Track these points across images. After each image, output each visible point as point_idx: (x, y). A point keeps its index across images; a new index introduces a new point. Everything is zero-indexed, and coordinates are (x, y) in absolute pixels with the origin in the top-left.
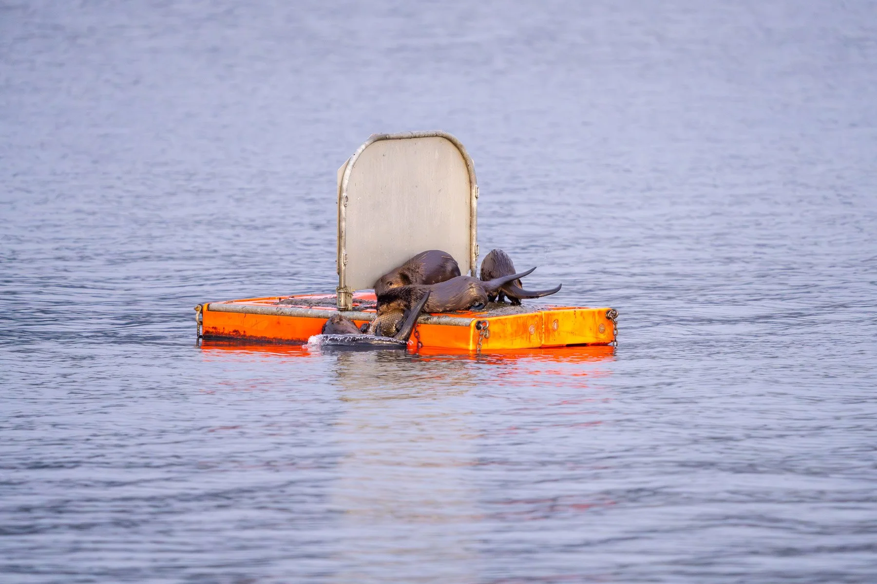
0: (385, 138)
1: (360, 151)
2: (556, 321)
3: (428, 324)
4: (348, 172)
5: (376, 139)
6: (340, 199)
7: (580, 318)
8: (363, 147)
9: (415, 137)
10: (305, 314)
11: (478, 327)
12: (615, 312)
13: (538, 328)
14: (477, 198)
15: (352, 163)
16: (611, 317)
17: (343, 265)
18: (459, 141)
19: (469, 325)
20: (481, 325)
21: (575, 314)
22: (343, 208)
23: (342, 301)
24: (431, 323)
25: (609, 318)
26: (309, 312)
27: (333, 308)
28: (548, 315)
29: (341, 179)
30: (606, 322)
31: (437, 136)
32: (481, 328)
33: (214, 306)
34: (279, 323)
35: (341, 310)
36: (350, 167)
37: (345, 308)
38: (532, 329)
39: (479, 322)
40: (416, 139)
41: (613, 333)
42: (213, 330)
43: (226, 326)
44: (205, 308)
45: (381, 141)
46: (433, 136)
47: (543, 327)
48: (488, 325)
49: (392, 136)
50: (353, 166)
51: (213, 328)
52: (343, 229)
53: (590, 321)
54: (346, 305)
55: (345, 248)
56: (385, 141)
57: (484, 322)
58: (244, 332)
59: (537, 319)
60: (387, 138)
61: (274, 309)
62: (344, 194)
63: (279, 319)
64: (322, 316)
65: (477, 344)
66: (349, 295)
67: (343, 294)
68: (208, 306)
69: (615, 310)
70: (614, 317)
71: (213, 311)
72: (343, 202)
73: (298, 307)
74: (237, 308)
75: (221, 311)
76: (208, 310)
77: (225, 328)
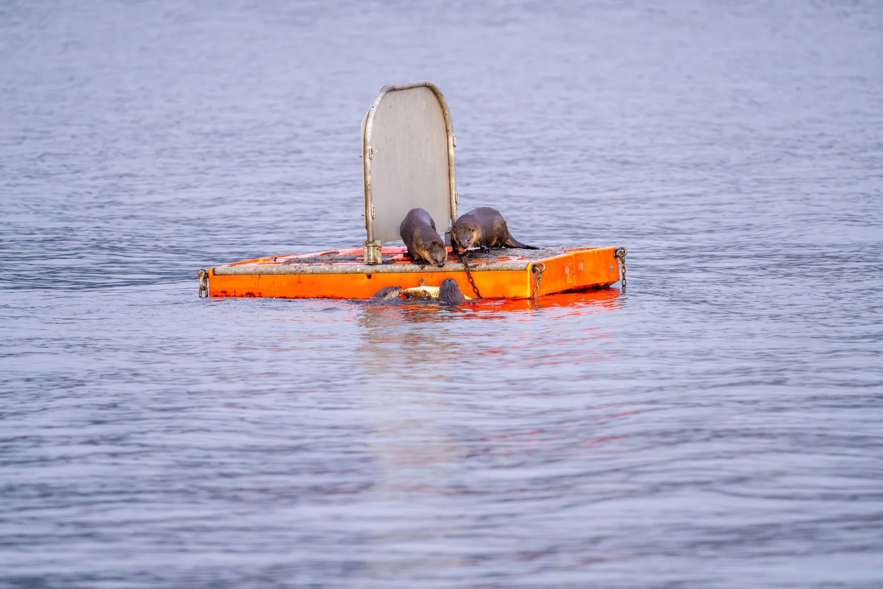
0: (393, 90)
1: (377, 103)
2: (582, 262)
3: (476, 271)
4: (370, 124)
5: (388, 90)
6: (365, 152)
7: (597, 257)
8: (379, 99)
9: (411, 87)
10: (330, 271)
11: (534, 270)
12: (623, 250)
13: (571, 269)
14: (455, 146)
15: (372, 115)
16: (620, 255)
17: (370, 218)
18: (439, 91)
19: (525, 269)
20: (537, 268)
21: (594, 254)
22: (368, 160)
23: (371, 255)
24: (479, 270)
25: (618, 257)
27: (362, 264)
28: (576, 255)
29: (364, 131)
30: (615, 261)
31: (425, 86)
32: (537, 270)
33: (220, 269)
34: (300, 282)
35: (369, 264)
36: (371, 120)
37: (375, 262)
38: (567, 271)
39: (534, 266)
40: (412, 89)
42: (223, 295)
43: (238, 289)
44: (210, 274)
45: (390, 93)
46: (421, 86)
47: (574, 267)
49: (397, 87)
50: (374, 118)
51: (222, 292)
52: (369, 182)
54: (375, 259)
55: (372, 202)
56: (393, 92)
57: (541, 265)
58: (259, 293)
59: (570, 260)
61: (291, 268)
62: (369, 147)
63: (299, 278)
64: (350, 271)
65: (534, 287)
66: (378, 249)
67: (371, 247)
68: (214, 270)
69: (622, 248)
70: (622, 255)
71: (221, 275)
72: (368, 155)
73: (317, 265)
74: (248, 269)
75: (230, 275)
76: (214, 275)
77: (236, 291)
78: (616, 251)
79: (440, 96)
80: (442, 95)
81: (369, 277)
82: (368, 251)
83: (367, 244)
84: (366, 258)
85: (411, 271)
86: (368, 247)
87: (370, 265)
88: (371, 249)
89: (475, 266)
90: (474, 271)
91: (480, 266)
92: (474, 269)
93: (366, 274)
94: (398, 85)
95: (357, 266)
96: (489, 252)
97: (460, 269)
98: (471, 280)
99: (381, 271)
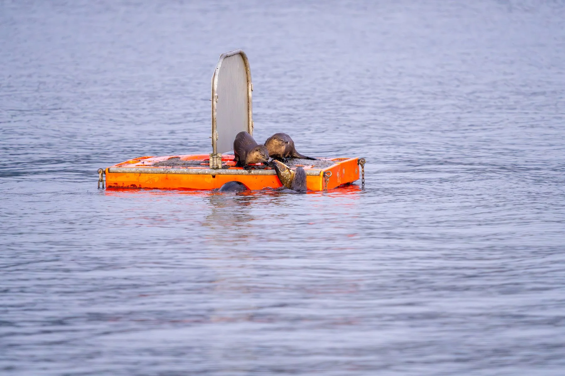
0: (227, 57)
1: (220, 66)
4: (216, 80)
5: (224, 57)
6: (213, 97)
8: (221, 63)
10: (187, 172)
11: (324, 176)
12: (363, 160)
14: (252, 91)
15: (217, 73)
17: (215, 139)
19: (319, 175)
22: (215, 103)
23: (215, 163)
26: (190, 171)
27: (209, 168)
29: (213, 84)
33: (113, 169)
34: (167, 179)
36: (216, 77)
37: (217, 168)
38: (338, 174)
44: (106, 171)
50: (218, 75)
51: (115, 184)
52: (215, 117)
54: (217, 165)
55: (216, 129)
57: (329, 172)
58: (140, 185)
61: (162, 170)
62: (216, 94)
63: (167, 176)
64: (201, 173)
65: (324, 186)
66: (219, 159)
67: (215, 158)
68: (109, 169)
70: (363, 163)
71: (114, 172)
72: (215, 99)
73: (177, 168)
74: (132, 170)
75: (119, 173)
76: (109, 173)
77: (124, 183)
78: (359, 160)
80: (247, 58)
81: (214, 177)
82: (213, 161)
83: (212, 156)
84: (211, 164)
85: (242, 174)
86: (213, 157)
87: (214, 169)
93: (212, 175)
94: (229, 54)
95: (206, 170)
96: (287, 162)
99: (222, 173)
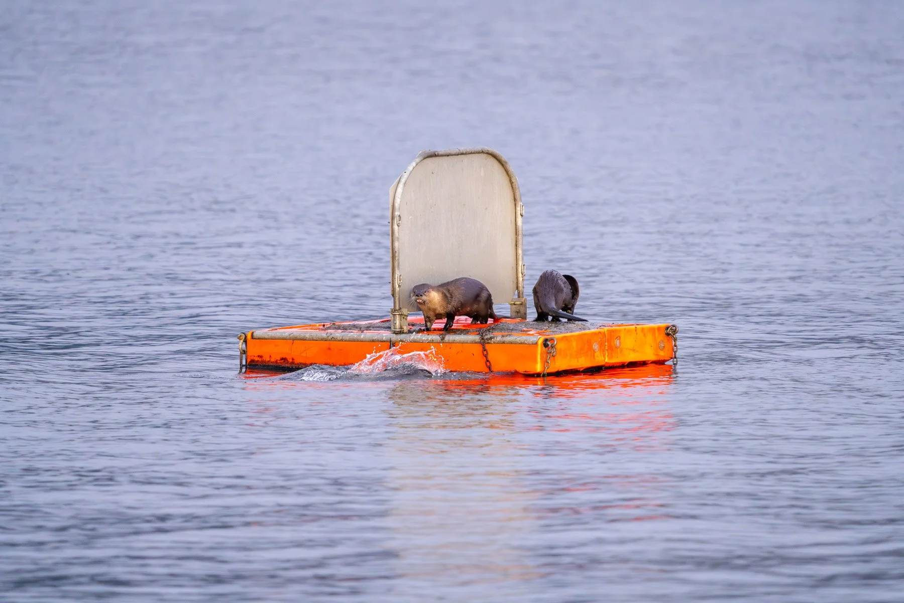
0: (434, 155)
1: (411, 168)
2: (619, 338)
3: (491, 343)
4: (400, 190)
5: (426, 155)
6: (393, 218)
7: (640, 334)
8: (414, 164)
9: (462, 154)
10: (358, 338)
11: (545, 345)
12: (674, 328)
13: (601, 345)
14: (522, 216)
15: (403, 180)
16: (670, 333)
17: (397, 286)
18: (504, 158)
19: (536, 343)
20: (549, 343)
21: (636, 330)
22: (396, 227)
23: (397, 324)
24: (494, 343)
25: (668, 334)
26: (362, 336)
27: (388, 332)
28: (611, 332)
29: (393, 197)
30: (666, 338)
31: (483, 152)
32: (548, 345)
33: (258, 333)
34: (329, 349)
35: (396, 333)
36: (401, 185)
37: (401, 331)
38: (596, 346)
39: (546, 340)
40: (463, 156)
41: (673, 349)
42: (259, 359)
43: (273, 354)
44: (249, 337)
45: (431, 158)
46: (479, 153)
47: (606, 344)
48: (555, 343)
49: (440, 153)
50: (404, 184)
51: (259, 356)
52: (396, 249)
53: (650, 338)
54: (401, 328)
55: (399, 269)
56: (433, 158)
57: (552, 340)
58: (293, 359)
59: (600, 336)
60: (435, 155)
61: (323, 334)
62: (397, 213)
63: (329, 345)
64: (377, 340)
65: (545, 362)
66: (404, 318)
67: (397, 316)
68: (252, 333)
69: (674, 326)
70: (674, 333)
71: (259, 339)
72: (395, 221)
73: (349, 332)
74: (284, 334)
75: (267, 339)
76: (253, 339)
77: (271, 356)
78: (667, 328)
79: (504, 164)
80: (506, 162)
81: (394, 345)
82: (395, 320)
83: (393, 312)
84: (392, 327)
85: (432, 342)
86: (394, 315)
88: (398, 317)
89: (491, 338)
90: (489, 343)
91: (495, 338)
92: (489, 341)
93: (391, 343)
94: (442, 151)
95: (383, 334)
97: (477, 341)
98: (485, 353)
99: (406, 340)
